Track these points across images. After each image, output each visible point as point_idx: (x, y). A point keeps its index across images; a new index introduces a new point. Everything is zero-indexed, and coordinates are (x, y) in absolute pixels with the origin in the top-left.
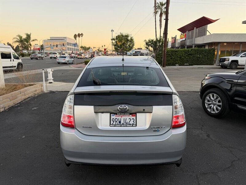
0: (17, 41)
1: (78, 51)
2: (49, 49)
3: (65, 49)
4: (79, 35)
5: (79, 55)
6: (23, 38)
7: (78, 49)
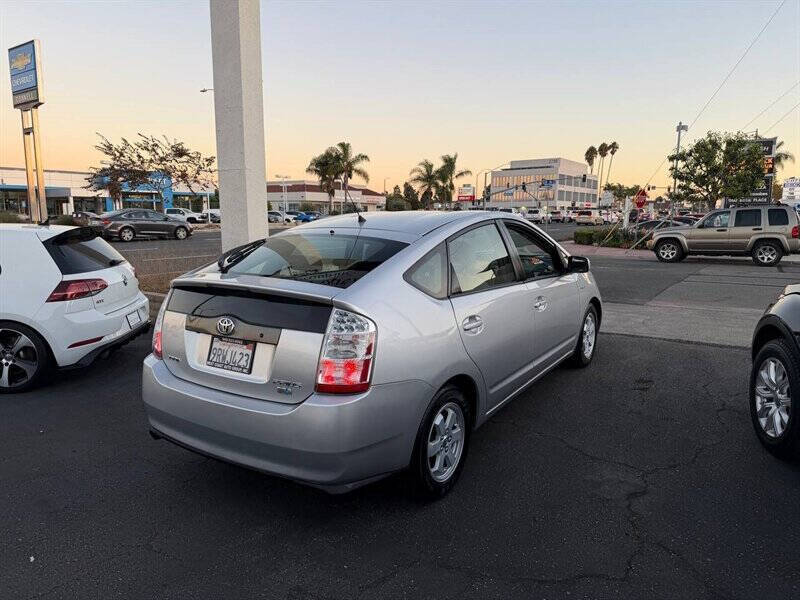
0: (419, 179)
1: (594, 201)
2: (501, 196)
3: (551, 197)
4: (604, 150)
5: (581, 213)
6: (434, 169)
7: (595, 196)
